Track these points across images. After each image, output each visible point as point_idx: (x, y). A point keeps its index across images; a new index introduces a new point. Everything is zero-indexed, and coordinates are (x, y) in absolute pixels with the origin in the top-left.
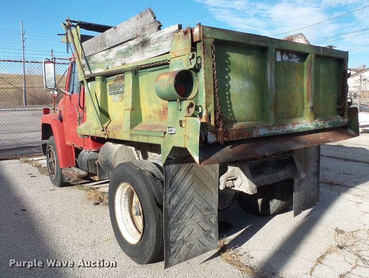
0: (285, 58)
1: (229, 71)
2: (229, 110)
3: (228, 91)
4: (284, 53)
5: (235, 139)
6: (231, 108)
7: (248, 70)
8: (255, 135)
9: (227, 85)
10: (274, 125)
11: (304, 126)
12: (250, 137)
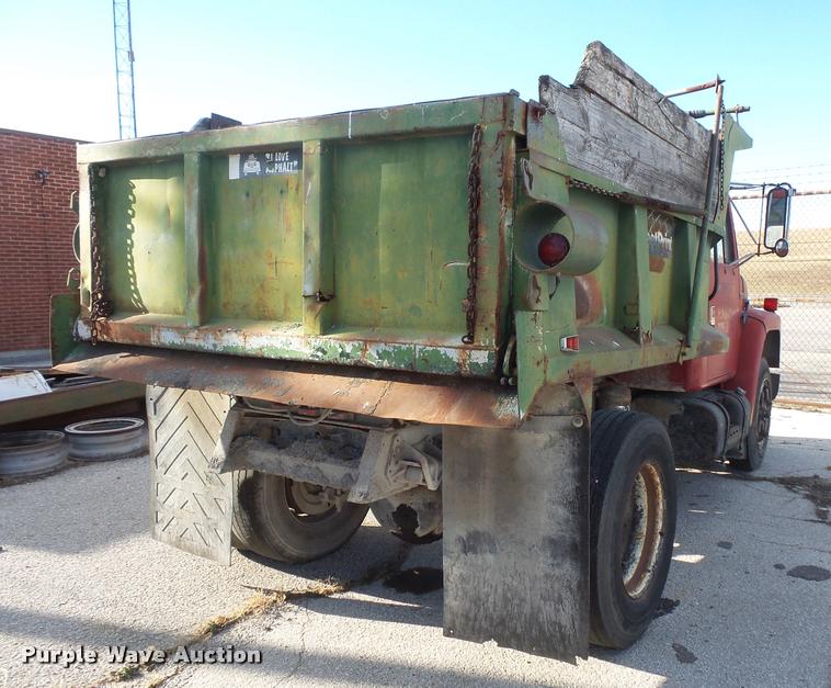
0: (253, 167)
1: (133, 216)
2: (133, 288)
3: (130, 253)
4: (252, 156)
5: (120, 341)
6: (135, 284)
7: (168, 211)
8: (154, 341)
9: (129, 242)
10: (196, 328)
11: (279, 346)
12: (146, 343)
